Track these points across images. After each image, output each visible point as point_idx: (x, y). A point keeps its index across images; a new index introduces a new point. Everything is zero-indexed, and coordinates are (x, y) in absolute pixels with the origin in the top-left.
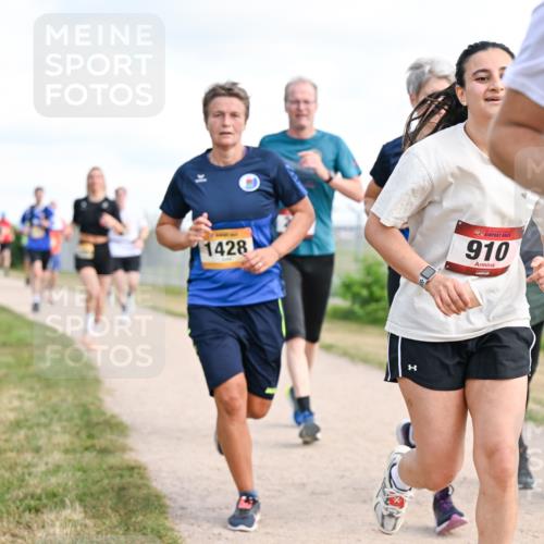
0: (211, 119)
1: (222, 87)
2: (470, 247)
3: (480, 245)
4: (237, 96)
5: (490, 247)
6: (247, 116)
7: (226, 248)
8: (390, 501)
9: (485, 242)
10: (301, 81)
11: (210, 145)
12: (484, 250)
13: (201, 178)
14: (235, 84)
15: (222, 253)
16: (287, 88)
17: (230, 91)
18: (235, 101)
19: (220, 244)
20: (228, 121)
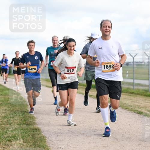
0: (29, 47)
1: (31, 41)
2: (68, 70)
3: (69, 70)
4: (33, 42)
5: (71, 70)
6: (35, 46)
7: (32, 69)
8: (58, 110)
9: (70, 69)
10: (55, 37)
11: (29, 51)
12: (70, 70)
13: (28, 57)
14: (33, 40)
15: (32, 70)
16: (52, 38)
17: (32, 42)
18: (33, 43)
19: (31, 68)
20: (32, 47)
